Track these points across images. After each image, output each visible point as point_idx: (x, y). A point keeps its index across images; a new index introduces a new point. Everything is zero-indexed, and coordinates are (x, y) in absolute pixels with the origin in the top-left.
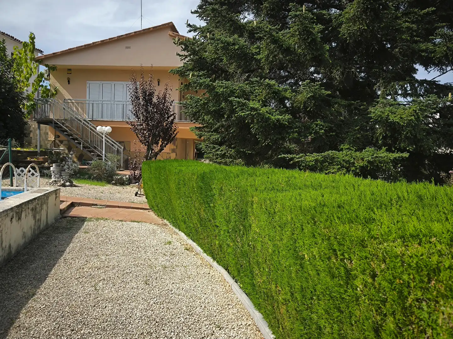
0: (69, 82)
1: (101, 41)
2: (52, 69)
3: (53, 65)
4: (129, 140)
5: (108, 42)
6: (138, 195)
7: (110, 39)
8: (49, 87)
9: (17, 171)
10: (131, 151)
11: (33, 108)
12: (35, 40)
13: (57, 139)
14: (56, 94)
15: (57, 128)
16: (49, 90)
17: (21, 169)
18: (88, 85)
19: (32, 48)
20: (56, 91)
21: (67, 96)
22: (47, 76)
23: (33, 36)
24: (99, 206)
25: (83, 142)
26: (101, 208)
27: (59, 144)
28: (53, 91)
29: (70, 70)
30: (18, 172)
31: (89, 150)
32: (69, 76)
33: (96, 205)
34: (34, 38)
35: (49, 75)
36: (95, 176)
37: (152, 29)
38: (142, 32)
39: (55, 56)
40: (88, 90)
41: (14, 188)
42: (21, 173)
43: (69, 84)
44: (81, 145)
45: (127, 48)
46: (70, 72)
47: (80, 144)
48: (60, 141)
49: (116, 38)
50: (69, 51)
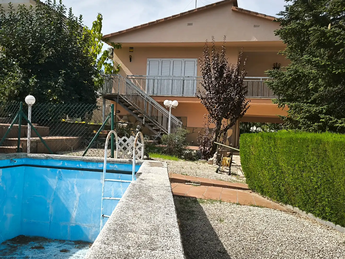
0: (130, 59)
1: (165, 19)
2: (117, 47)
3: (118, 43)
4: (186, 116)
5: (171, 19)
6: (219, 172)
7: (173, 16)
8: (112, 65)
9: (119, 140)
10: (187, 126)
11: (100, 83)
12: (102, 21)
13: (117, 114)
14: (118, 71)
15: (121, 103)
16: (112, 67)
17: (123, 138)
18: (148, 63)
19: (99, 28)
20: (118, 68)
21: (128, 73)
22: (111, 54)
23: (100, 17)
24: (193, 184)
25: (145, 117)
26: (197, 186)
27: (119, 119)
28: (116, 68)
29: (132, 48)
30: (120, 142)
31: (150, 124)
32: (131, 54)
33: (190, 182)
34: (101, 19)
35: (112, 54)
36: (165, 149)
37: (215, 5)
38: (205, 8)
39: (121, 34)
40: (148, 67)
41: (115, 159)
42: (123, 142)
43: (130, 61)
44: (144, 120)
45: (189, 24)
46: (132, 51)
47: (142, 118)
48: (120, 116)
49: (179, 16)
50: (134, 29)
